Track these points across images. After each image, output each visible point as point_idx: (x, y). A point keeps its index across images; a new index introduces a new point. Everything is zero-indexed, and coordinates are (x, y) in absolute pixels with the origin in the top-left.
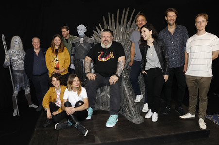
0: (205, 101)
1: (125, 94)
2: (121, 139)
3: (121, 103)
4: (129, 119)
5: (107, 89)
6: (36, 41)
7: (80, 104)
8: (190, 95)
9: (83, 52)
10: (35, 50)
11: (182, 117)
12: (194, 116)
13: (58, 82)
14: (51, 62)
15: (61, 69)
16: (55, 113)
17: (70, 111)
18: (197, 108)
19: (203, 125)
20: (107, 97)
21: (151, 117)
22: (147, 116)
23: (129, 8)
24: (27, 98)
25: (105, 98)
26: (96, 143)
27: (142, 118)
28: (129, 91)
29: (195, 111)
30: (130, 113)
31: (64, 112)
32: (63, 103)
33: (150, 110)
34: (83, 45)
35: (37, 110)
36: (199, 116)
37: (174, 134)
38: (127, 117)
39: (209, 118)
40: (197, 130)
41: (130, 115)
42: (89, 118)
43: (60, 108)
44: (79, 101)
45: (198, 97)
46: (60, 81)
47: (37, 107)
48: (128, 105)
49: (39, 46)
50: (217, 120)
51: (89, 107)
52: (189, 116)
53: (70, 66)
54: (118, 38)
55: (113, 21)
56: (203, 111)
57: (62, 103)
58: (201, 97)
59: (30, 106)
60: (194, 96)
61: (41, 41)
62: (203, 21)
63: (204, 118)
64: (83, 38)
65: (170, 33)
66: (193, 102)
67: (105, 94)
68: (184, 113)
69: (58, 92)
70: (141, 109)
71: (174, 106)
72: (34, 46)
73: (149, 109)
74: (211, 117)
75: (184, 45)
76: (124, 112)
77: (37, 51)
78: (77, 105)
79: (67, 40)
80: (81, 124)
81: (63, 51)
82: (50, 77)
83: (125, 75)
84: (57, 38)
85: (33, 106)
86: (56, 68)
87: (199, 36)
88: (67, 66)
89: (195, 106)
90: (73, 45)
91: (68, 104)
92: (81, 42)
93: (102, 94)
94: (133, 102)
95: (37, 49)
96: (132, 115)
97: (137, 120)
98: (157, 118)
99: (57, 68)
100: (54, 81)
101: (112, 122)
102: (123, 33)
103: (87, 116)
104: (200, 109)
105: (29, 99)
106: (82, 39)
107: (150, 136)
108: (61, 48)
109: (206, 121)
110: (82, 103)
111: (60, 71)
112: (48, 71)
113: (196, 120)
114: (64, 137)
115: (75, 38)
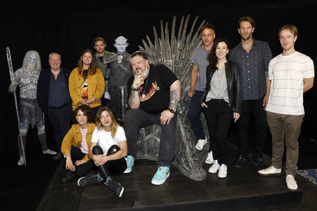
0: (294, 149)
1: (180, 138)
2: (172, 203)
3: (174, 150)
4: (185, 174)
5: (156, 129)
6: (55, 58)
7: (115, 150)
8: (273, 140)
9: (122, 76)
10: (53, 71)
11: (262, 172)
12: (279, 171)
13: (85, 118)
14: (77, 88)
15: (91, 99)
16: (79, 163)
17: (100, 160)
18: (284, 159)
19: (292, 184)
20: (155, 140)
21: (218, 171)
22: (212, 170)
23: (189, 15)
24: (40, 140)
25: (153, 142)
26: (134, 207)
27: (204, 173)
28: (186, 134)
29: (281, 164)
30: (187, 166)
31: (92, 161)
32: (92, 148)
33: (216, 161)
34: (122, 66)
35: (55, 158)
36: (287, 172)
37: (249, 196)
38: (183, 171)
39: (303, 175)
40: (283, 192)
41: (187, 168)
42: (127, 171)
43: (86, 156)
44: (114, 146)
45: (285, 143)
46: (88, 117)
47: (55, 153)
48: (184, 153)
49: (59, 66)
50: (315, 177)
51: (129, 154)
52: (272, 170)
53: (104, 95)
54: (174, 56)
55: (167, 32)
56: (292, 163)
57: (89, 148)
58: (288, 143)
59: (44, 152)
60: (279, 141)
61: (62, 58)
62: (289, 37)
63: (293, 175)
64: (122, 55)
65: (245, 51)
66: (277, 151)
67: (153, 137)
68: (266, 167)
69: (84, 132)
70: (203, 159)
71: (250, 156)
72: (52, 66)
73: (214, 159)
74: (305, 173)
75: (264, 68)
76: (179, 162)
77: (56, 73)
78: (110, 152)
79: (101, 58)
80: (114, 179)
81: (94, 73)
82: (74, 110)
83: (182, 110)
84: (88, 55)
85: (49, 152)
86: (83, 98)
87: (285, 57)
88: (99, 95)
89: (281, 156)
90: (109, 65)
91: (97, 150)
92: (120, 62)
93: (149, 137)
94: (192, 150)
95: (56, 70)
96: (190, 168)
97: (197, 175)
98: (226, 173)
99: (85, 97)
100: (79, 115)
101: (160, 177)
102: (181, 50)
103: (125, 167)
104: (288, 161)
105: (43, 142)
106: (121, 57)
107: (215, 199)
108: (93, 69)
109: (298, 179)
110: (118, 149)
111: (89, 101)
112: (71, 101)
113: (282, 177)
114: (89, 198)
115: (112, 55)
